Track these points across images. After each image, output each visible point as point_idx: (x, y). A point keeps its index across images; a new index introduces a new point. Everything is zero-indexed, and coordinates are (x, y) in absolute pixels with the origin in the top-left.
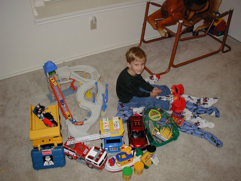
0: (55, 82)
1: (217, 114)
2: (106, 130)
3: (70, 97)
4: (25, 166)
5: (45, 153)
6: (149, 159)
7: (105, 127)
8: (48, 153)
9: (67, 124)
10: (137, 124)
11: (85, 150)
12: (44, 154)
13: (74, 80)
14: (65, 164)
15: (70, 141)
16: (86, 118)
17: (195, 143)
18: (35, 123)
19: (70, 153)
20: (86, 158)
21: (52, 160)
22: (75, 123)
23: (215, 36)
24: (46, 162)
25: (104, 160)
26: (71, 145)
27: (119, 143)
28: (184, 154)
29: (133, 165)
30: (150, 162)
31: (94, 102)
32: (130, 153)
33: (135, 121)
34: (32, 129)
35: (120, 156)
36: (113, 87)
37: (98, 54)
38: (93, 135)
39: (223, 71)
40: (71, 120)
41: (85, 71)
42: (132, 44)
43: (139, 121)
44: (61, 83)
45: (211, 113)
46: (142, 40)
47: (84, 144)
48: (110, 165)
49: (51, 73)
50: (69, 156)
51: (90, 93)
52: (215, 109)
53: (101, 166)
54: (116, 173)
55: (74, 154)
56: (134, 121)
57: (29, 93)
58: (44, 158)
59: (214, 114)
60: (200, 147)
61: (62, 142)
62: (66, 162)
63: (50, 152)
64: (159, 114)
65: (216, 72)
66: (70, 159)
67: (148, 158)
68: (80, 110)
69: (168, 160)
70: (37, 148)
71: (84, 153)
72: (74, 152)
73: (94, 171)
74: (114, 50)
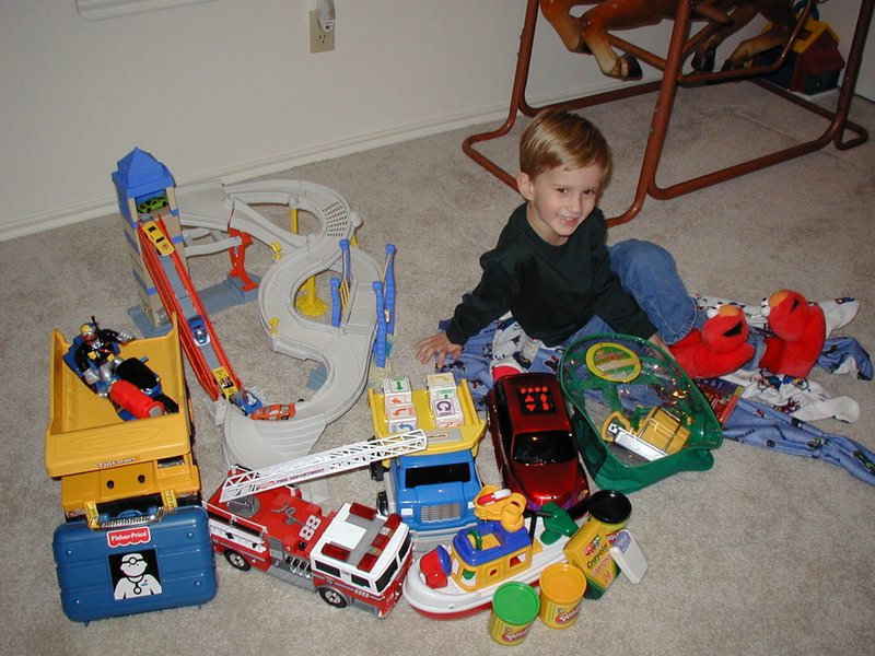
0: (166, 241)
1: (864, 364)
2: (402, 426)
3: (228, 317)
4: (24, 608)
5: (121, 537)
6: (605, 555)
7: (397, 413)
8: (135, 540)
9: (219, 418)
10: (538, 403)
11: (308, 523)
12: (114, 543)
13: (248, 239)
14: (214, 595)
15: (237, 483)
16: (301, 393)
17: (789, 482)
18: (74, 410)
19: (235, 540)
20: (316, 554)
21: (152, 569)
22: (255, 411)
23: (798, 94)
24: (123, 581)
25: (400, 564)
26: (242, 500)
27: (465, 484)
28: (749, 531)
29: (536, 584)
30: (611, 570)
31: (337, 320)
32: (518, 526)
33: (527, 393)
34: (57, 429)
35: (472, 539)
36: (413, 273)
37: (340, 158)
38: (345, 448)
39: (851, 210)
40: (239, 398)
41: (292, 202)
42: (476, 121)
43: (541, 392)
44: (191, 250)
45: (837, 366)
46: (519, 102)
47: (299, 494)
48: (428, 583)
49: (148, 203)
50: (232, 557)
51: (315, 298)
52: (854, 345)
53: (387, 594)
54: (456, 624)
55: (258, 540)
56: (523, 391)
57: (50, 304)
58: (116, 561)
59: (849, 366)
60: (815, 496)
61: (197, 488)
62: (220, 584)
63: (142, 531)
64: (629, 356)
65: (825, 216)
66: (238, 571)
67: (598, 548)
68: (274, 364)
69: (683, 558)
70: (83, 517)
71: (301, 534)
72: (256, 532)
73: (350, 619)
74: (408, 144)
